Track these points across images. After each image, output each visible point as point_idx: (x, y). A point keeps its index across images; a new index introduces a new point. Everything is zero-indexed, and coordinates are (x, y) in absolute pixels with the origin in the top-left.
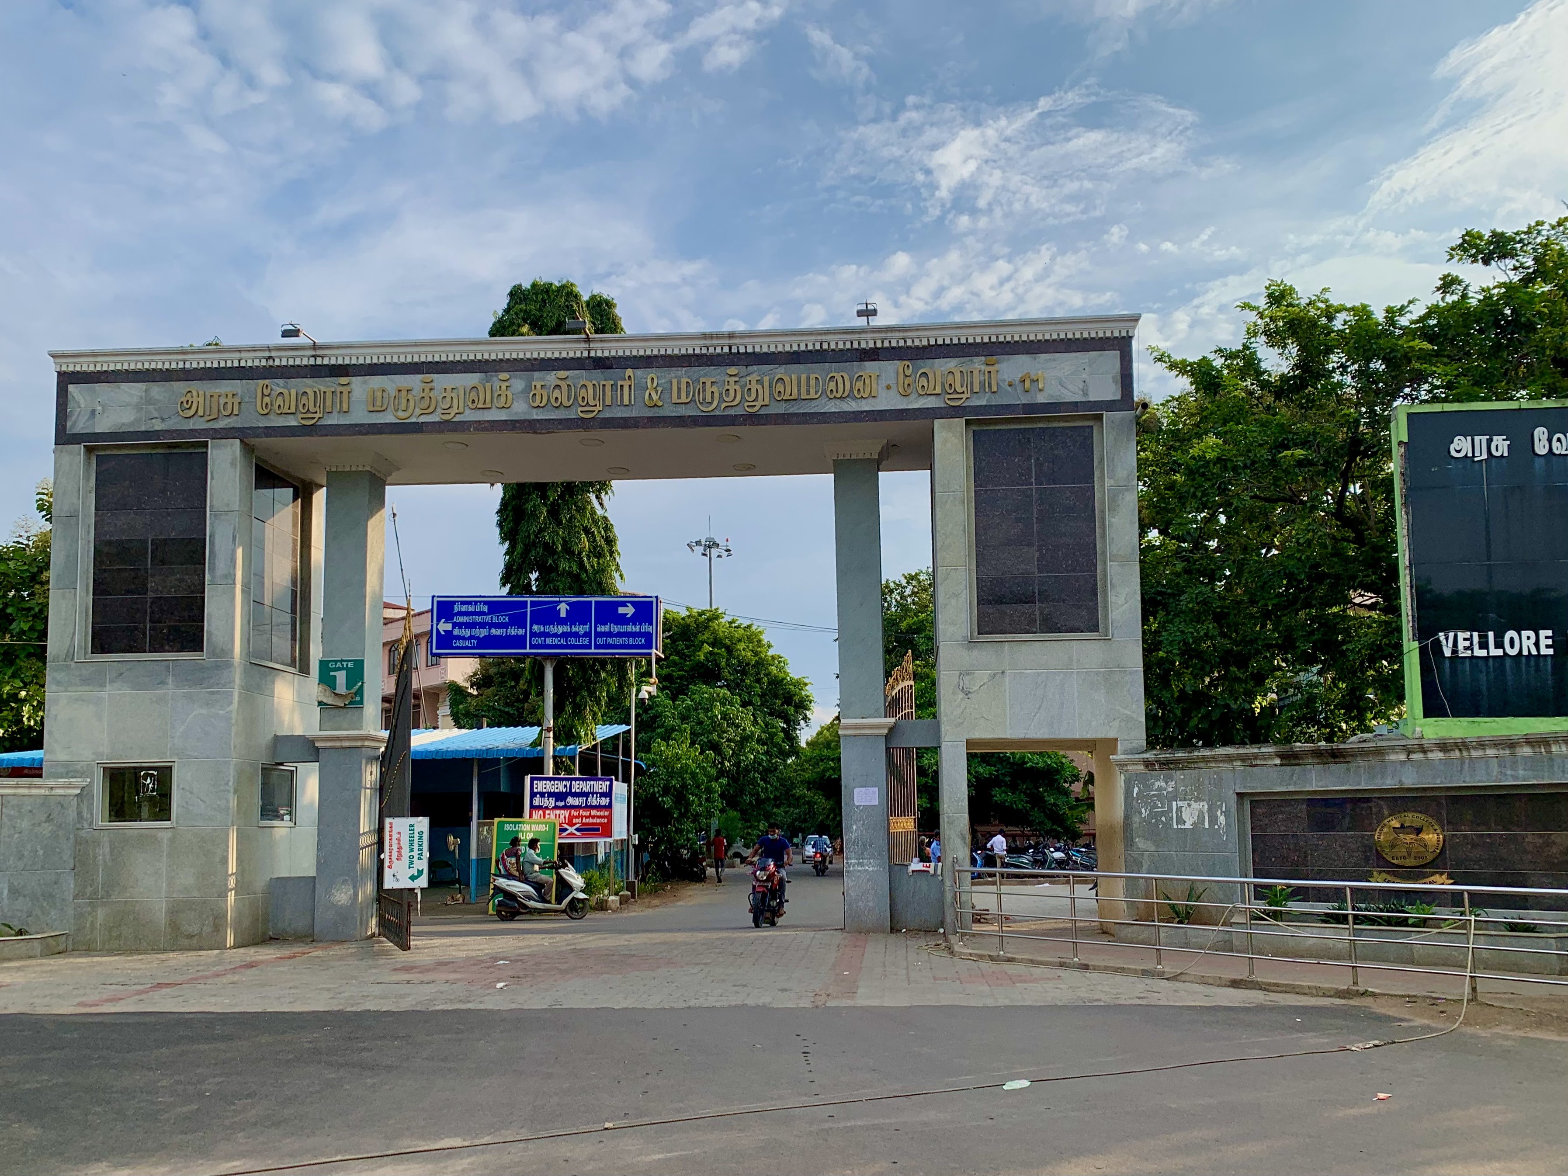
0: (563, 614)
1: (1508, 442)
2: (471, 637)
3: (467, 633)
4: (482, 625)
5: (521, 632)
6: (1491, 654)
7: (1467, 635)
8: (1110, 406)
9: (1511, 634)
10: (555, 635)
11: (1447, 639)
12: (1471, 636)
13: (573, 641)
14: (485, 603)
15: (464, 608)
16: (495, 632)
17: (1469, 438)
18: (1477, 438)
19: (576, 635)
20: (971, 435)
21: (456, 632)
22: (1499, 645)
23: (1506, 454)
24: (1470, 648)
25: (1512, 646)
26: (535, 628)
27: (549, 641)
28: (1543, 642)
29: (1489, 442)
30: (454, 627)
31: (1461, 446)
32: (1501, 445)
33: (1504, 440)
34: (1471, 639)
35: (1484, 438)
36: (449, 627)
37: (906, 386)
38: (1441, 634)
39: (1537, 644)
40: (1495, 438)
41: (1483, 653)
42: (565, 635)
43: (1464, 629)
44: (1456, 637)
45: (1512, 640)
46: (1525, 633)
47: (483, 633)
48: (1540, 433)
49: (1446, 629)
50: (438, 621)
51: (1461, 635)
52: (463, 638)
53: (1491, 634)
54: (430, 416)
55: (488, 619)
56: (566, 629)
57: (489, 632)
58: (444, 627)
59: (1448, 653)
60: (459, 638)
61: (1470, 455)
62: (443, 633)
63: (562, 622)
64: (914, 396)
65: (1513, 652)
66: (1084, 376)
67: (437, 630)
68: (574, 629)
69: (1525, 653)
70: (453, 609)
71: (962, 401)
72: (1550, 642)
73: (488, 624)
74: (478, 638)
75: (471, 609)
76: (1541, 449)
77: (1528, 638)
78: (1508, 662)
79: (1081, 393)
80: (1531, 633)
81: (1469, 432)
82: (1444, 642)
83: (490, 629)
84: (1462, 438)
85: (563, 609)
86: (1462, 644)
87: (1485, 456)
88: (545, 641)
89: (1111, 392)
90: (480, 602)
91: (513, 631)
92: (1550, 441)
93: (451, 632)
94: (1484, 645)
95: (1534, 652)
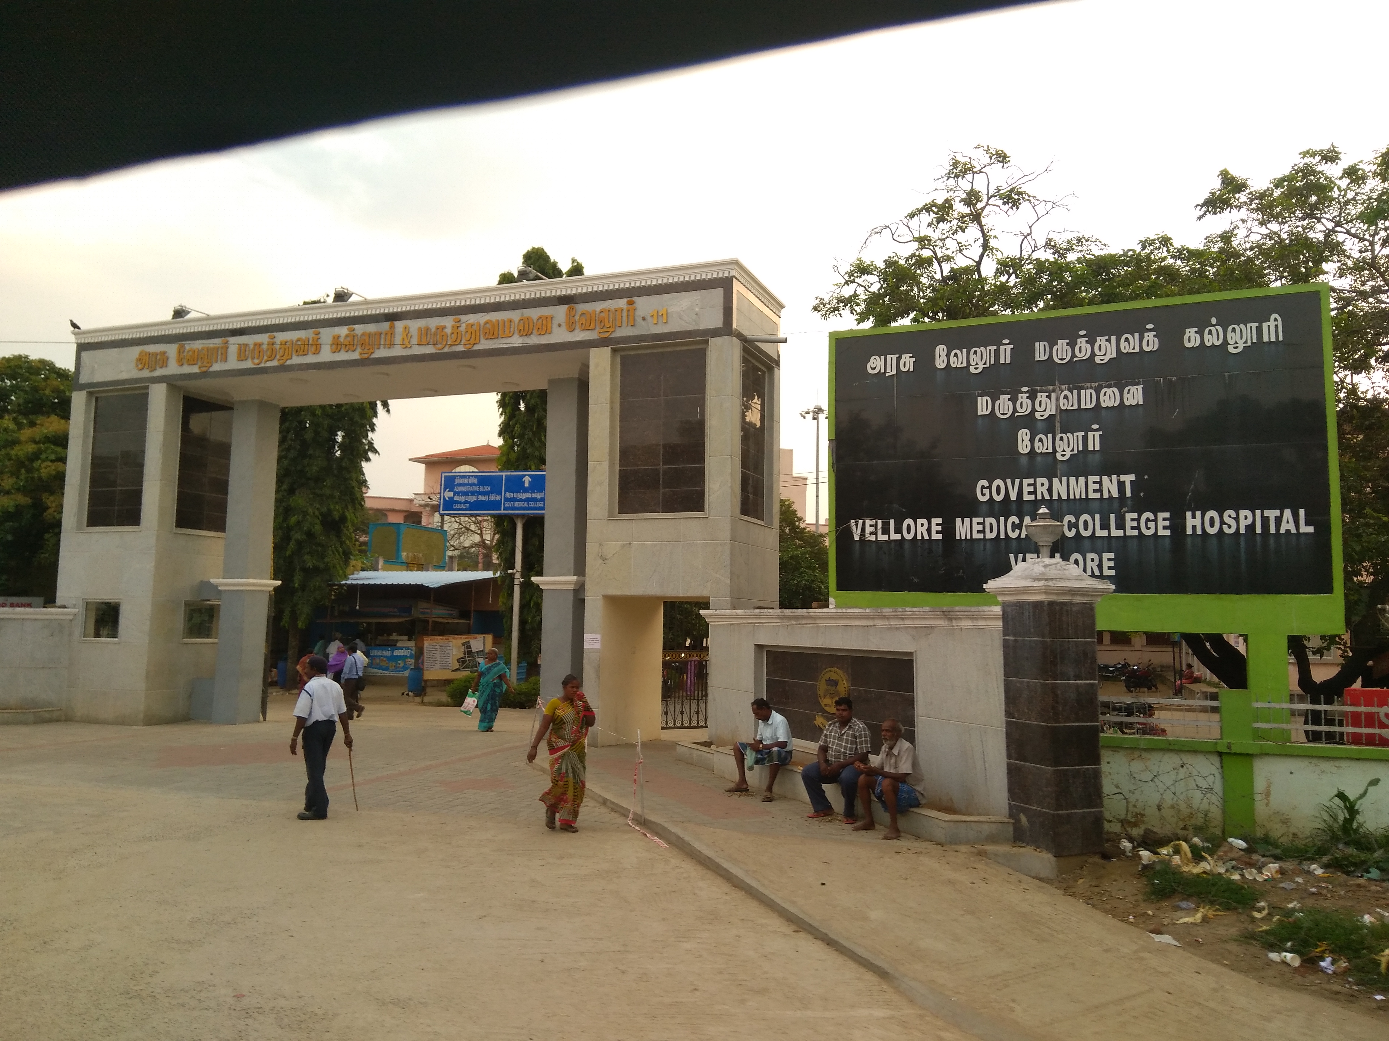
0: (527, 485)
1: (914, 359)
2: (466, 502)
3: (462, 499)
4: (473, 493)
5: (498, 498)
6: (891, 539)
7: (873, 522)
8: (715, 333)
9: (909, 521)
10: (521, 500)
11: (857, 525)
12: (876, 522)
13: (533, 504)
14: (476, 477)
15: (461, 481)
16: (482, 498)
17: (883, 357)
18: (889, 357)
19: (535, 500)
20: (618, 359)
21: (456, 498)
22: (898, 530)
23: (911, 369)
24: (875, 533)
25: (909, 532)
26: (508, 494)
27: (516, 504)
28: (935, 528)
29: (899, 359)
30: (454, 495)
31: (876, 364)
32: (908, 362)
33: (910, 357)
34: (875, 526)
35: (895, 357)
36: (451, 494)
37: (571, 324)
38: (852, 521)
39: (929, 530)
40: (903, 356)
41: (885, 537)
42: (527, 500)
43: (870, 517)
44: (864, 524)
45: (909, 527)
46: (920, 521)
47: (473, 498)
48: (941, 350)
49: (856, 518)
50: (444, 491)
51: (868, 522)
52: (460, 503)
53: (892, 522)
54: (272, 362)
55: (477, 489)
56: (528, 495)
57: (477, 498)
58: (449, 494)
59: (857, 538)
60: (457, 502)
61: (882, 371)
62: (447, 499)
63: (526, 490)
64: (577, 331)
65: (909, 537)
66: (697, 309)
67: (444, 498)
68: (534, 495)
69: (919, 537)
70: (454, 481)
71: (609, 333)
72: (939, 528)
73: (476, 492)
74: (469, 503)
75: (466, 481)
76: (940, 363)
77: (922, 525)
78: (907, 546)
79: (694, 323)
80: (925, 521)
81: (883, 352)
82: (854, 528)
83: (478, 495)
84: (877, 357)
85: (527, 480)
86: (868, 530)
87: (894, 372)
88: (514, 504)
89: (716, 321)
90: (472, 476)
91: (493, 497)
92: (948, 356)
93: (453, 497)
94: (886, 531)
95: (926, 537)
